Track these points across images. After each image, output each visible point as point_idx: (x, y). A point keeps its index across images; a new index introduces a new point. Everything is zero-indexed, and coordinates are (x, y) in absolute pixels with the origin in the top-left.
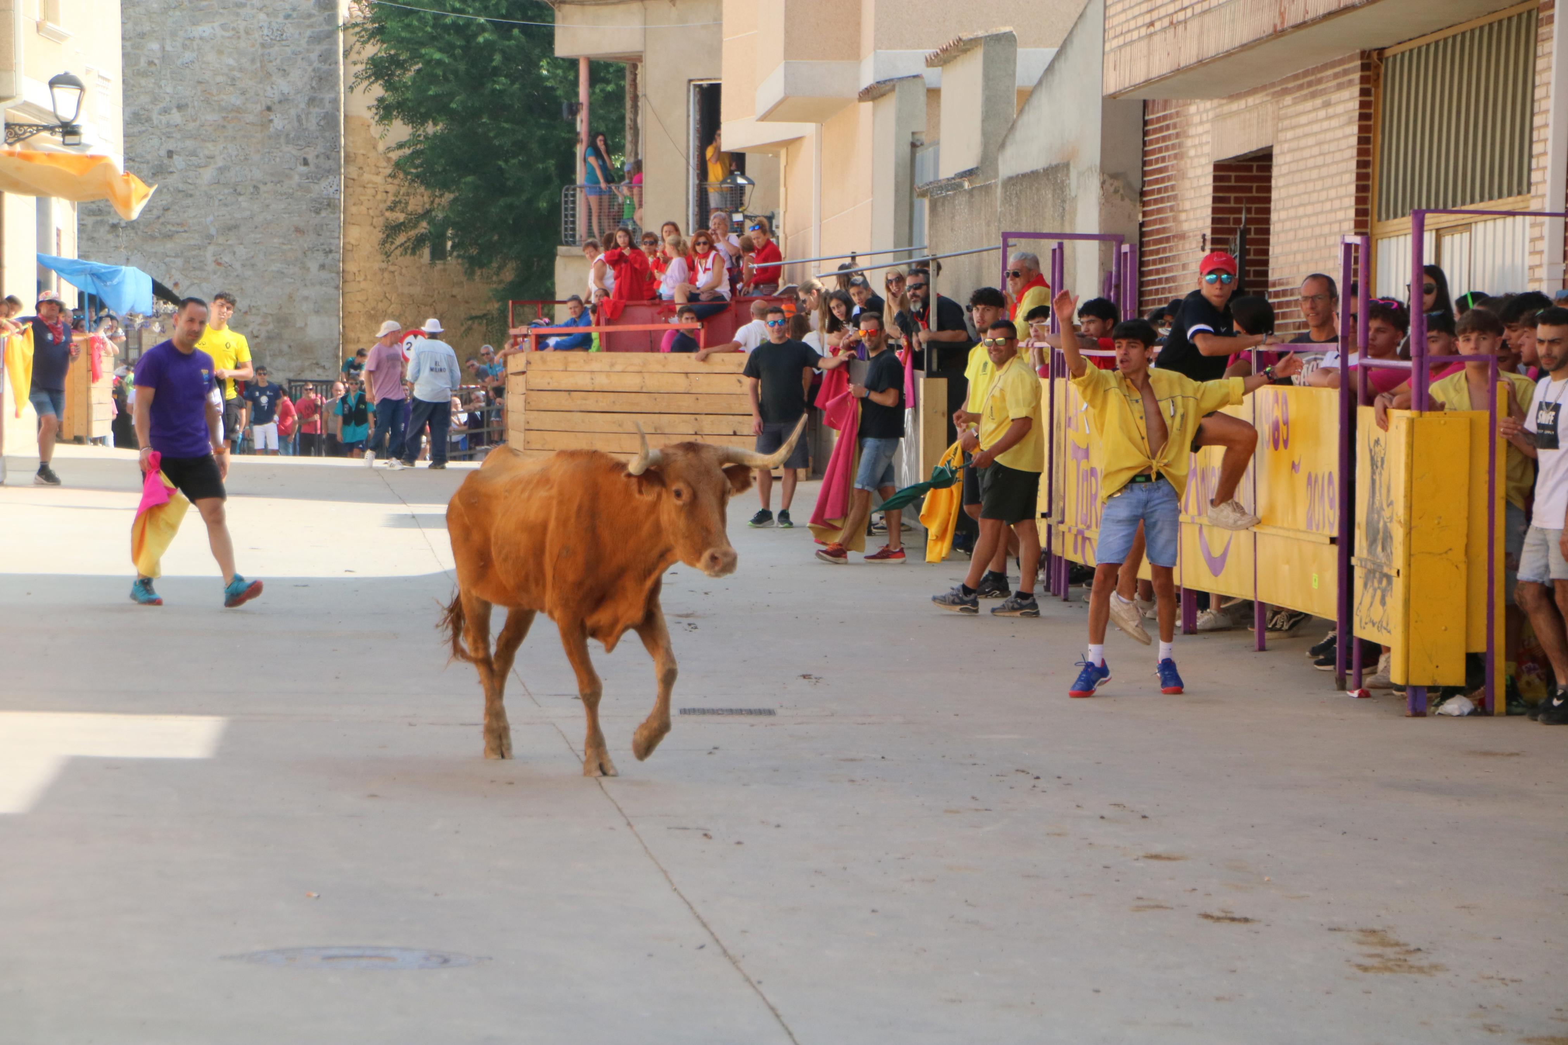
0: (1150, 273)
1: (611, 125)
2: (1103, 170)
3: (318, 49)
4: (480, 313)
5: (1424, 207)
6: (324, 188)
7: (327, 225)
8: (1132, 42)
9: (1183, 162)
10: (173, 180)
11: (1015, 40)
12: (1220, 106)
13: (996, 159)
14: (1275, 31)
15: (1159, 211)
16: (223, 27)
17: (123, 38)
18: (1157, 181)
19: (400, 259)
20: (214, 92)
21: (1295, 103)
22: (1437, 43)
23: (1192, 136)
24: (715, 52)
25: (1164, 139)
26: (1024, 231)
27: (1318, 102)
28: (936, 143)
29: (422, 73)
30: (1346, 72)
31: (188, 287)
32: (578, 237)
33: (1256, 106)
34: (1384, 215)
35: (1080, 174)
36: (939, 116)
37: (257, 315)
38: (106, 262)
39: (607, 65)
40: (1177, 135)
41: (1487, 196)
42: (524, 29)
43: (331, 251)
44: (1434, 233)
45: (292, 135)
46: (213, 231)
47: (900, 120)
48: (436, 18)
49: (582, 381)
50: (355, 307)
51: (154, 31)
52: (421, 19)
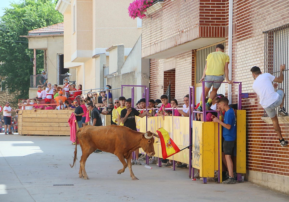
0: (152, 93)
1: (41, 63)
2: (142, 73)
8: (147, 47)
9: (158, 71)
11: (124, 46)
12: (165, 60)
13: (121, 70)
14: (175, 46)
15: (153, 81)
18: (153, 75)
21: (180, 60)
22: (206, 48)
23: (159, 66)
24: (62, 48)
25: (154, 66)
26: (126, 85)
27: (184, 60)
28: (108, 67)
30: (189, 54)
32: (34, 86)
33: (172, 60)
34: (197, 82)
35: (137, 73)
36: (109, 61)
39: (40, 50)
47: (101, 62)
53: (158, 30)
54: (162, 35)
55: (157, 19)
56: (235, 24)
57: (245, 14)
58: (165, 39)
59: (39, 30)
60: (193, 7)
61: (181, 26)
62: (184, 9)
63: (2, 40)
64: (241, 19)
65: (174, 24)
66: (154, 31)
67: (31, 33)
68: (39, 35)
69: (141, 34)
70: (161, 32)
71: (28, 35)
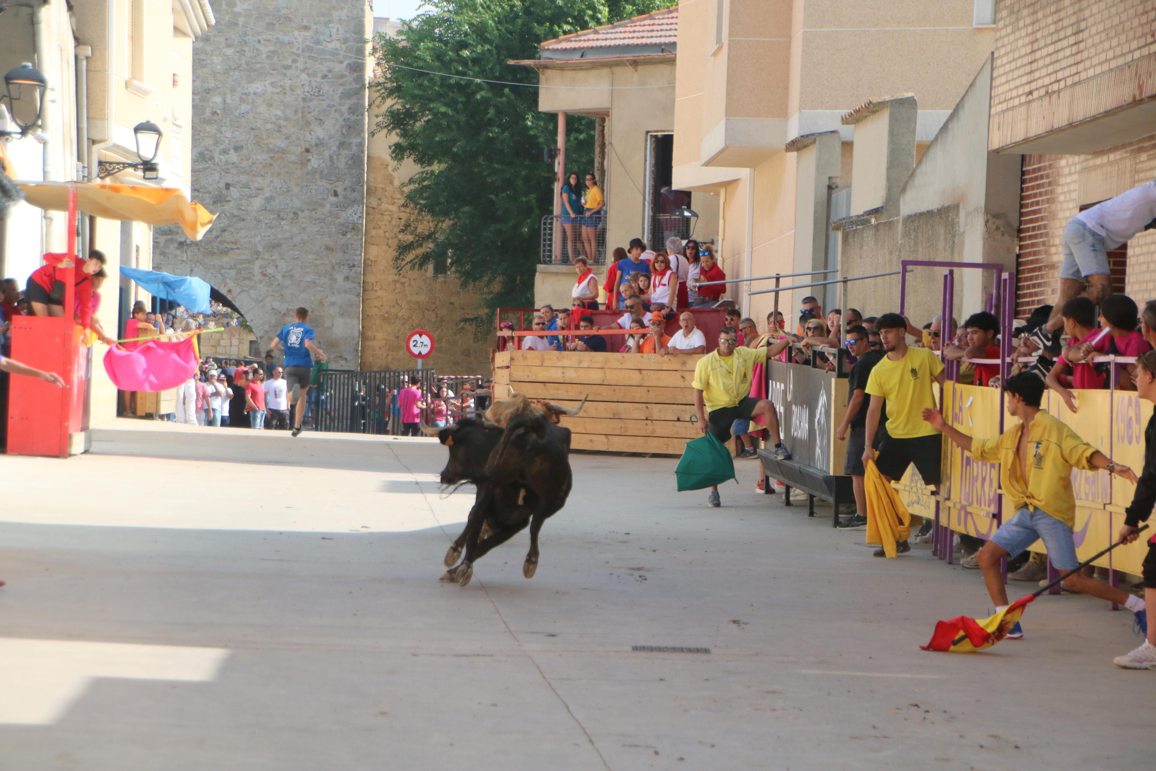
0: (1025, 296)
2: (987, 210)
3: (348, 103)
4: (472, 317)
6: (350, 214)
7: (351, 244)
8: (1013, 108)
9: (1054, 206)
10: (229, 207)
11: (916, 104)
12: (1086, 160)
13: (898, 200)
14: (1134, 100)
15: (1033, 245)
16: (273, 84)
17: (193, 93)
18: (1032, 221)
19: (410, 272)
20: (264, 137)
21: (1149, 159)
23: (1063, 185)
24: (669, 109)
25: (1039, 186)
26: (920, 260)
28: (849, 186)
29: (430, 124)
31: (239, 294)
32: (553, 257)
33: (1116, 161)
35: (968, 214)
36: (851, 164)
38: (175, 273)
39: (581, 119)
40: (1050, 184)
42: (513, 89)
43: (354, 266)
45: (325, 172)
46: (260, 249)
47: (820, 167)
48: (443, 79)
49: (555, 374)
50: (373, 311)
51: (218, 88)
52: (431, 80)
53: (1066, 37)
54: (1078, 58)
58: (1091, 73)
65: (1133, 10)
66: (1049, 40)
67: (548, 49)
68: (582, 56)
69: (993, 53)
70: (1076, 44)
71: (540, 59)
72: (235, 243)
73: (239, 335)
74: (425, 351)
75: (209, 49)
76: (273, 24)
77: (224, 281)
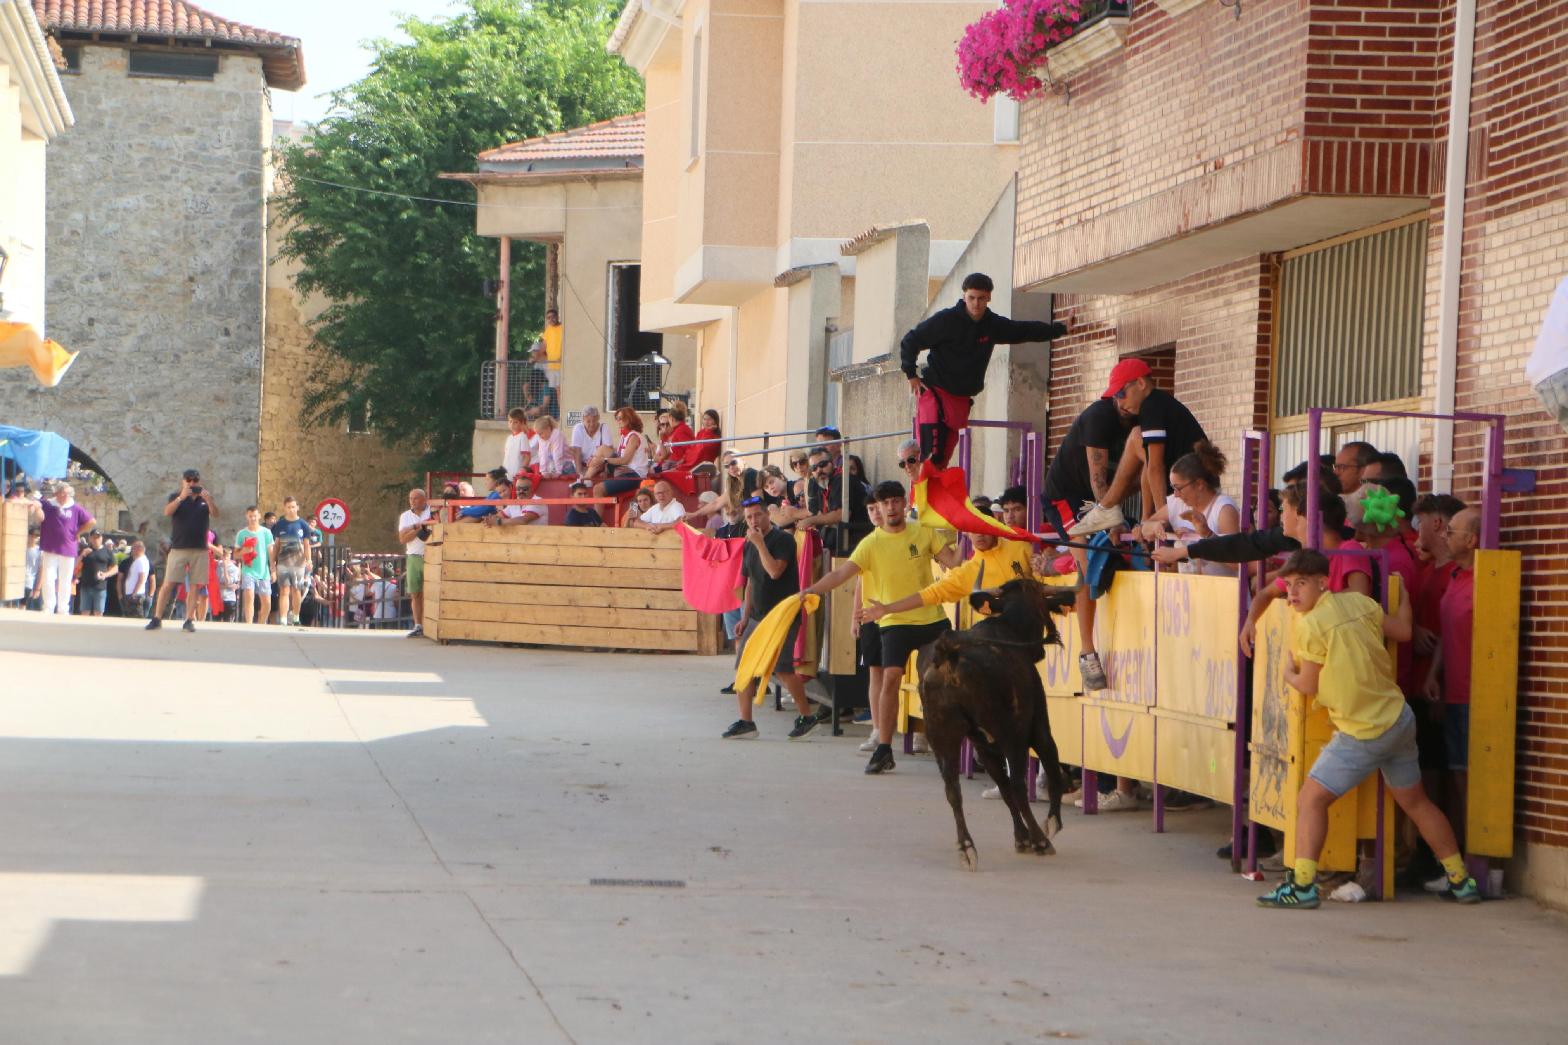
1: (530, 303)
2: (1012, 358)
3: (242, 222)
4: (397, 483)
5: (1320, 405)
6: (246, 357)
7: (247, 394)
8: (1042, 238)
9: (1089, 355)
10: (93, 348)
11: (928, 232)
12: (1125, 301)
14: (1179, 232)
15: (1066, 401)
16: (147, 198)
17: (47, 208)
18: (1064, 372)
19: (319, 429)
20: (137, 262)
21: (1198, 299)
22: (1333, 248)
24: (635, 234)
27: (1220, 300)
28: (850, 329)
29: (345, 248)
30: (1246, 274)
31: (106, 453)
32: (496, 411)
33: (1160, 303)
34: (1281, 412)
36: (853, 302)
37: (175, 481)
38: (23, 426)
39: (528, 244)
40: (1084, 328)
41: (1379, 396)
42: (446, 208)
43: (250, 420)
44: (1329, 430)
45: (214, 306)
46: (132, 398)
47: (815, 306)
49: (499, 553)
50: (274, 476)
51: (78, 202)
52: (345, 195)
53: (1100, 157)
54: (1115, 181)
55: (1097, 103)
56: (1483, 130)
57: (1532, 84)
58: (1129, 199)
59: (530, 148)
60: (1276, 45)
61: (1211, 139)
62: (1229, 54)
63: (360, 194)
64: (1512, 106)
65: (1176, 127)
66: (1081, 160)
67: (488, 161)
68: (529, 170)
69: (1017, 174)
70: (1112, 164)
71: (478, 172)
72: (100, 391)
73: (106, 504)
74: (338, 524)
75: (66, 154)
76: (147, 126)
77: (86, 437)
